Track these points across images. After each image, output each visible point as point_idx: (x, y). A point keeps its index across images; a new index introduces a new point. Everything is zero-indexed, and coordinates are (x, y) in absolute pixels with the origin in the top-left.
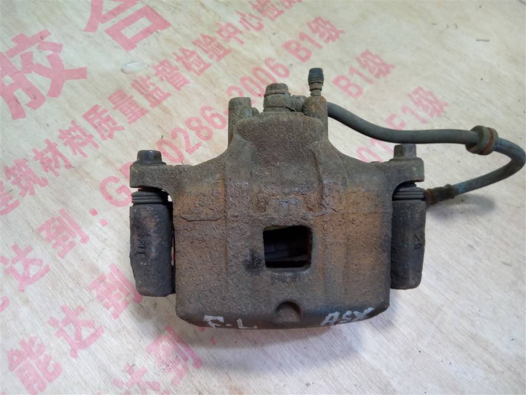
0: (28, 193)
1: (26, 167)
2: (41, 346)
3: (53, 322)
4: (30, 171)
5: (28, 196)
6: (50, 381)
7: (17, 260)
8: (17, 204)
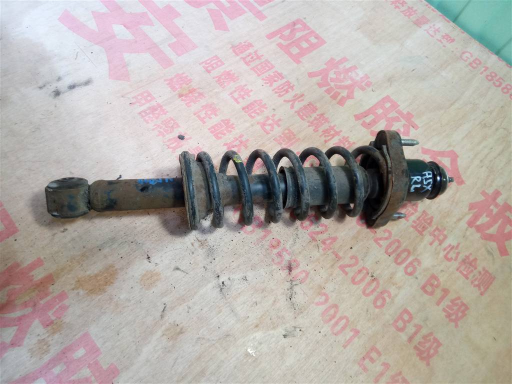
0: (309, 124)
1: (325, 122)
2: (231, 131)
3: (241, 136)
4: (322, 124)
5: (308, 124)
6: (214, 135)
7: (273, 121)
8: (303, 119)
